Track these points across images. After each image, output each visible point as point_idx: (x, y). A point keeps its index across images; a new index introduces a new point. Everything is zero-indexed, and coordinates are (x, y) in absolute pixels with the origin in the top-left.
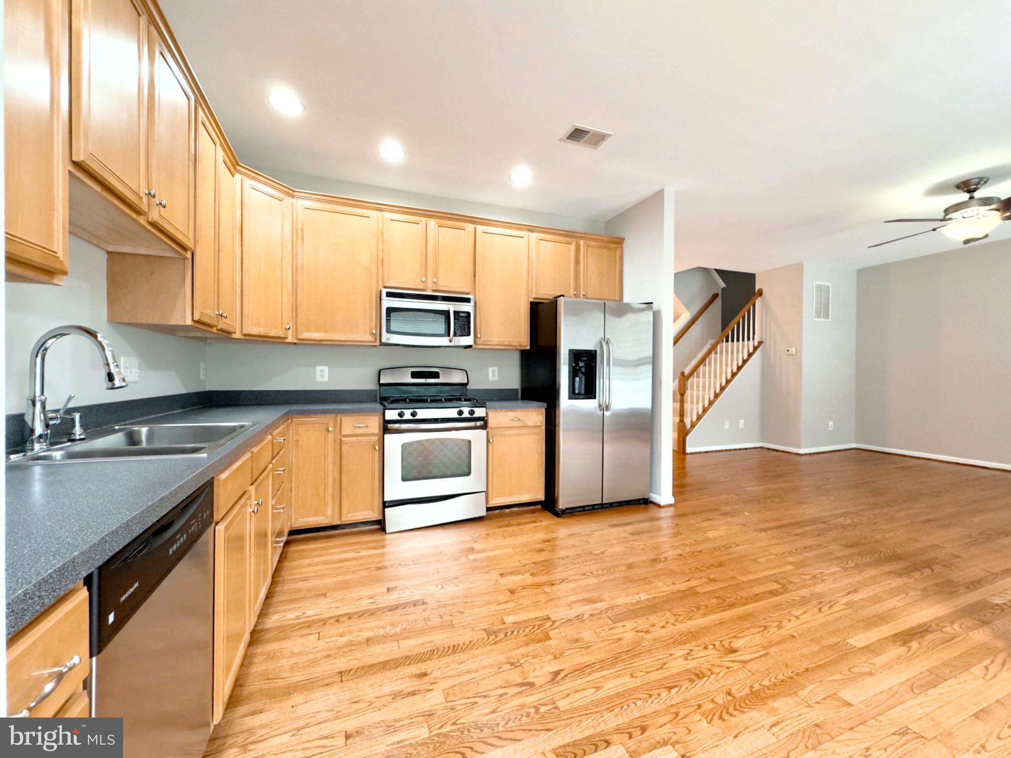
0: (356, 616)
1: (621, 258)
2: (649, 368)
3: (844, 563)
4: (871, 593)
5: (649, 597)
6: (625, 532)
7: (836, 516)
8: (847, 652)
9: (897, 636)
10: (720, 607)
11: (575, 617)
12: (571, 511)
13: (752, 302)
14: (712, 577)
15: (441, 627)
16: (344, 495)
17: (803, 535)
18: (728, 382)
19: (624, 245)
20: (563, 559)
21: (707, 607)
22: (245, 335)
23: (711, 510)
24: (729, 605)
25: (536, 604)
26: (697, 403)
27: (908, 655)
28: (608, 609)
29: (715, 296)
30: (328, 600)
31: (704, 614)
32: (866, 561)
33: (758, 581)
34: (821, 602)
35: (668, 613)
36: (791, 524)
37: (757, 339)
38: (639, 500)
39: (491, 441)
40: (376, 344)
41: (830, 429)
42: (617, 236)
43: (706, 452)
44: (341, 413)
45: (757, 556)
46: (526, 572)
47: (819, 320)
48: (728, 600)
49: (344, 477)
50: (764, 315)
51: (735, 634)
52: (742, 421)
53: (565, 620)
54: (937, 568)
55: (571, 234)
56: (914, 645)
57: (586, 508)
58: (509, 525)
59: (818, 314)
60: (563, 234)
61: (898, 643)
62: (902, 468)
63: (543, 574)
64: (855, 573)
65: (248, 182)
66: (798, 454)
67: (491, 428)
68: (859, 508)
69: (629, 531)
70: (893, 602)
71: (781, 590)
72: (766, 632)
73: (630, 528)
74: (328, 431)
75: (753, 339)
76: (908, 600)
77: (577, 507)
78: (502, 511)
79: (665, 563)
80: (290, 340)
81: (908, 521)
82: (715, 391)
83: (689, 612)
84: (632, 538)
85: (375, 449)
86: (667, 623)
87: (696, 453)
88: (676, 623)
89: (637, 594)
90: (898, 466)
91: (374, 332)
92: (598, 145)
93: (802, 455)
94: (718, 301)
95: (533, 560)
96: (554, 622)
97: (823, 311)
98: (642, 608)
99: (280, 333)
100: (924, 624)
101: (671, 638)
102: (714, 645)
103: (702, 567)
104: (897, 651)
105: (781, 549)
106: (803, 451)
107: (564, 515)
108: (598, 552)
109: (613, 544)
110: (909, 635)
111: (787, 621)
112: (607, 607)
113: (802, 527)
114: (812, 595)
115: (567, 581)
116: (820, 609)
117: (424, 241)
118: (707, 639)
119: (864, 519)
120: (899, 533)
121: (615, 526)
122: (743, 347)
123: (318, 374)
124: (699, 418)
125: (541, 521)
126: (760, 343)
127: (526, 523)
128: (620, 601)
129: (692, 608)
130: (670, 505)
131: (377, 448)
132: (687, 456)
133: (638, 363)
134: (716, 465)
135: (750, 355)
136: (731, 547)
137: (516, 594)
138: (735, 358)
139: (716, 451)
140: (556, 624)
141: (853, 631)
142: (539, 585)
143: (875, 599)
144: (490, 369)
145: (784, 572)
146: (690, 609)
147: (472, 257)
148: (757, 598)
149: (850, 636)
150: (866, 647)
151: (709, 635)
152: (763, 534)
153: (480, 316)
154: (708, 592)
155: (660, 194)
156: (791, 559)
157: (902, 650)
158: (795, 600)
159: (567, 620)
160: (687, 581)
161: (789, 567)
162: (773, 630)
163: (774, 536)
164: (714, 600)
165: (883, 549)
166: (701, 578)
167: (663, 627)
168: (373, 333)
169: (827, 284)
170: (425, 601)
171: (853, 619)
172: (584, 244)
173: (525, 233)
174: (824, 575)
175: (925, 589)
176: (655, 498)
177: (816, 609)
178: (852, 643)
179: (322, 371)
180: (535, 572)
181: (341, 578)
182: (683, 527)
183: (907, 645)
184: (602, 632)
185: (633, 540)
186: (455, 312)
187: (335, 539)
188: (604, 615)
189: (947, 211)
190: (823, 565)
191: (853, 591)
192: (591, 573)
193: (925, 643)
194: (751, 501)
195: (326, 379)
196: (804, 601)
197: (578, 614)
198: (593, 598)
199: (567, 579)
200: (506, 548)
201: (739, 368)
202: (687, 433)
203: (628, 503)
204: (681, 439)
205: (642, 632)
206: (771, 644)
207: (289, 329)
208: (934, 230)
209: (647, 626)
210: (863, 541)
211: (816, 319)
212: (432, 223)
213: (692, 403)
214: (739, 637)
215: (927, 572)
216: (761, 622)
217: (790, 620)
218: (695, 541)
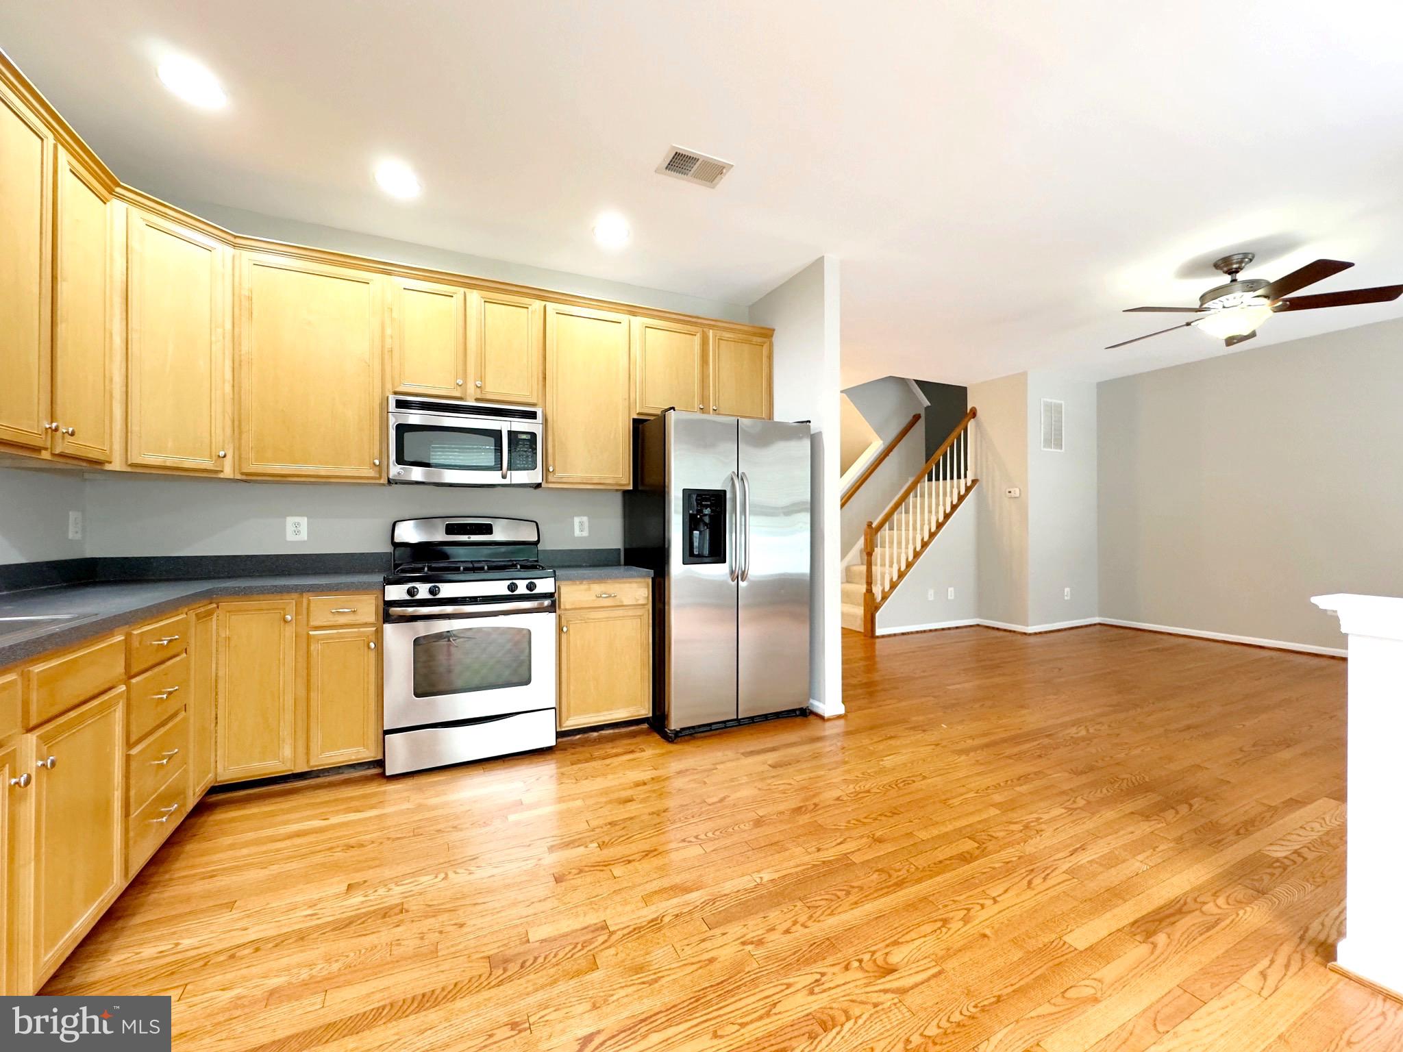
0: (270, 945)
1: (770, 357)
2: (806, 517)
3: (1071, 802)
4: (1106, 850)
5: (776, 876)
6: (764, 763)
7: (1065, 726)
8: (1062, 959)
9: (1136, 925)
10: (882, 889)
11: (649, 923)
12: (693, 731)
13: (962, 426)
14: (878, 834)
15: (417, 957)
16: (313, 725)
17: (1018, 757)
18: (932, 535)
19: (774, 339)
20: (658, 815)
21: (861, 888)
22: (132, 465)
23: (895, 723)
24: (896, 884)
25: (592, 903)
26: (891, 566)
27: (1152, 958)
28: (705, 903)
29: (917, 418)
30: (235, 914)
31: (856, 903)
32: (1102, 796)
33: (946, 838)
34: (1032, 870)
35: (799, 904)
36: (1004, 741)
37: (970, 477)
38: (794, 711)
39: (565, 629)
40: (382, 481)
41: (1066, 598)
42: (763, 325)
43: (903, 634)
44: (309, 591)
45: (948, 795)
46: (592, 841)
47: (1049, 450)
48: (895, 875)
49: (313, 695)
50: (979, 443)
51: (895, 938)
52: (951, 590)
53: (631, 929)
54: (1196, 802)
55: (694, 320)
56: (1161, 939)
57: (714, 727)
58: (592, 759)
59: (1048, 443)
60: (684, 321)
61: (1138, 938)
62: (1157, 650)
63: (619, 844)
64: (1085, 817)
65: (136, 213)
66: (1025, 634)
67: (566, 610)
68: (1098, 711)
69: (769, 763)
70: (1136, 864)
71: (977, 852)
72: (944, 930)
73: (772, 757)
74: (285, 621)
75: (965, 476)
76: (1157, 859)
77: (700, 726)
78: (586, 735)
79: (813, 814)
80: (228, 472)
81: (1162, 730)
82: (915, 549)
83: (832, 900)
84: (774, 772)
85: (369, 647)
86: (795, 923)
87: (889, 636)
88: (809, 923)
89: (758, 871)
90: (1152, 648)
91: (377, 462)
92: (716, 181)
93: (1030, 634)
94: (921, 424)
95: (609, 819)
96: (612, 933)
97: (1054, 438)
98: (761, 897)
99: (208, 464)
100: (1176, 901)
101: (794, 953)
102: (860, 961)
103: (865, 818)
104: (1137, 951)
105: (988, 781)
106: (1031, 629)
107: (679, 739)
108: (715, 799)
109: (741, 784)
110: (1153, 921)
111: (978, 907)
112: (706, 898)
113: (1018, 744)
114: (1020, 858)
115: (655, 853)
116: (1030, 883)
117: (461, 323)
118: (851, 951)
119: (1103, 728)
120: (1149, 749)
121: (752, 753)
122: (952, 487)
123: (290, 529)
124: (893, 586)
125: (643, 750)
126: (974, 482)
127: (617, 755)
128: (728, 887)
129: (839, 893)
130: (839, 717)
131: (372, 645)
132: (877, 641)
133: (790, 510)
134: (913, 652)
135: (961, 498)
136: (914, 782)
137: (563, 884)
138: (941, 503)
139: (917, 632)
140: (615, 938)
141: (1074, 919)
142: (606, 864)
143: (1111, 861)
144: (577, 520)
145: (985, 820)
146: (835, 895)
147: (541, 351)
148: (941, 867)
149: (1069, 930)
150: (1091, 948)
151: (857, 942)
152: (963, 757)
153: (554, 441)
154: (868, 861)
155: (819, 263)
156: (998, 798)
157: (1144, 949)
158: (994, 868)
159: (635, 929)
160: (841, 843)
161: (993, 812)
162: (955, 925)
163: (977, 761)
164: (875, 876)
165: (1125, 776)
166: (862, 837)
167: (787, 931)
168: (374, 464)
169: (1059, 402)
170: (405, 906)
171: (1075, 898)
172: (715, 336)
173: (624, 318)
174: (1042, 823)
175: (1179, 840)
176: (818, 707)
177: (1025, 882)
178: (1072, 944)
179: (297, 525)
180: (606, 841)
181: (275, 869)
182: (851, 752)
183: (1151, 940)
184: (686, 948)
185: (773, 777)
186: (510, 433)
187: (296, 797)
188: (696, 915)
189: (1203, 298)
190: (1042, 804)
191: (1080, 847)
192: (696, 837)
193: (1178, 935)
194: (953, 705)
195: (304, 536)
196: (1009, 869)
197: (655, 916)
198: (689, 884)
199: (655, 850)
200: (574, 799)
201: (947, 516)
202: (877, 608)
203: (778, 716)
204: (869, 617)
205: (752, 943)
206: (950, 953)
207: (225, 456)
208: (1188, 324)
209: (760, 932)
210: (1100, 764)
211: (1045, 449)
212: (475, 297)
213: (883, 565)
214: (902, 943)
215: (1184, 809)
216: (941, 912)
217: (983, 906)
218: (863, 774)
